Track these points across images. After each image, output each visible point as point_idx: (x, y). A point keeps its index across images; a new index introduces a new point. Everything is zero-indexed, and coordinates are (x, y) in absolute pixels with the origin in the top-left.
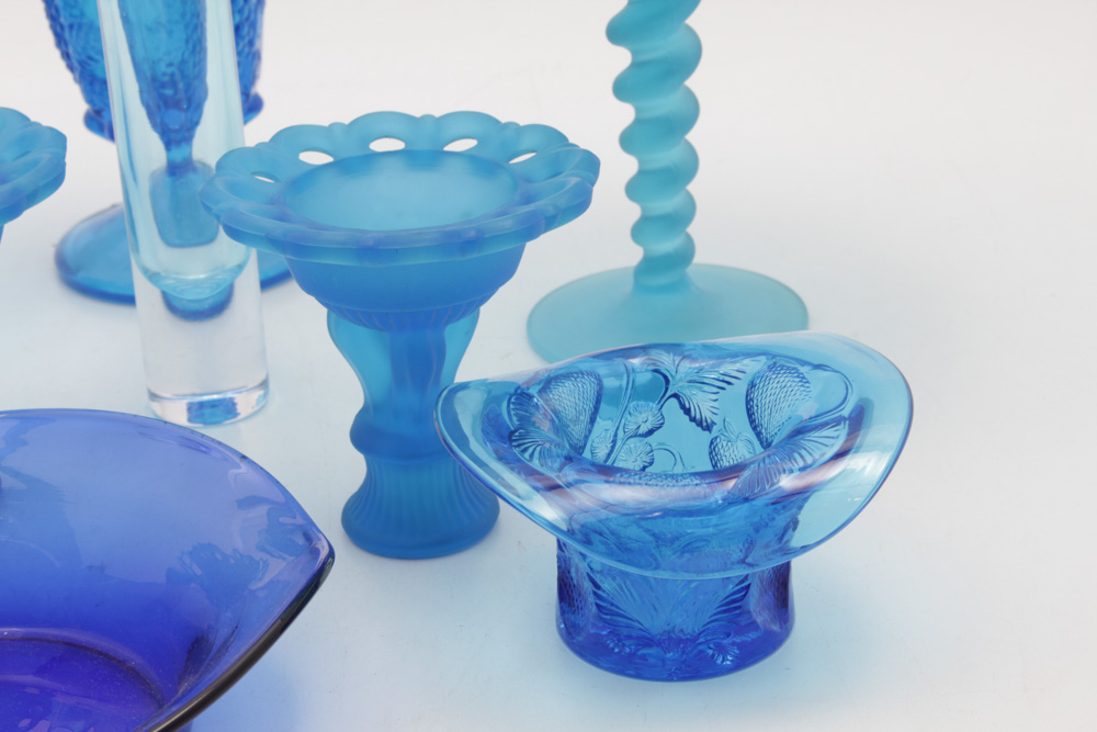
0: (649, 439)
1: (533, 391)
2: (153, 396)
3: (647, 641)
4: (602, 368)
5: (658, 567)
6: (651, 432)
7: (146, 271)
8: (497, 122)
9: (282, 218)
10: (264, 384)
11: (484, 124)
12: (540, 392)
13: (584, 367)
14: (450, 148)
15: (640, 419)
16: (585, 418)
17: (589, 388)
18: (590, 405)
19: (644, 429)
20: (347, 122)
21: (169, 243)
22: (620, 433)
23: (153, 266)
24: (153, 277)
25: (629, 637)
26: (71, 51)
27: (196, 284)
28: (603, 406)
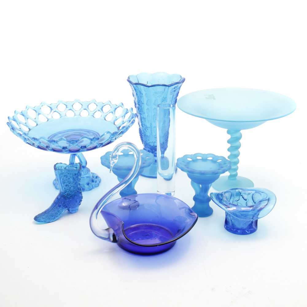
0: (238, 201)
1: (223, 194)
2: (158, 191)
3: (238, 229)
4: (232, 191)
5: (241, 218)
6: (238, 200)
7: (159, 173)
8: (215, 155)
9: (188, 168)
10: (174, 192)
11: (213, 156)
12: (224, 194)
13: (229, 191)
14: (208, 159)
15: (237, 199)
16: (230, 198)
17: (230, 194)
18: (230, 196)
19: (237, 200)
20: (193, 154)
21: (162, 170)
22: (234, 201)
23: (160, 173)
24: (160, 174)
25: (235, 228)
26: (143, 139)
27: (166, 176)
28: (232, 197)
